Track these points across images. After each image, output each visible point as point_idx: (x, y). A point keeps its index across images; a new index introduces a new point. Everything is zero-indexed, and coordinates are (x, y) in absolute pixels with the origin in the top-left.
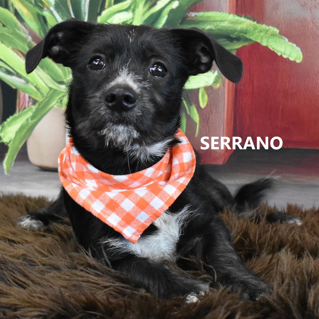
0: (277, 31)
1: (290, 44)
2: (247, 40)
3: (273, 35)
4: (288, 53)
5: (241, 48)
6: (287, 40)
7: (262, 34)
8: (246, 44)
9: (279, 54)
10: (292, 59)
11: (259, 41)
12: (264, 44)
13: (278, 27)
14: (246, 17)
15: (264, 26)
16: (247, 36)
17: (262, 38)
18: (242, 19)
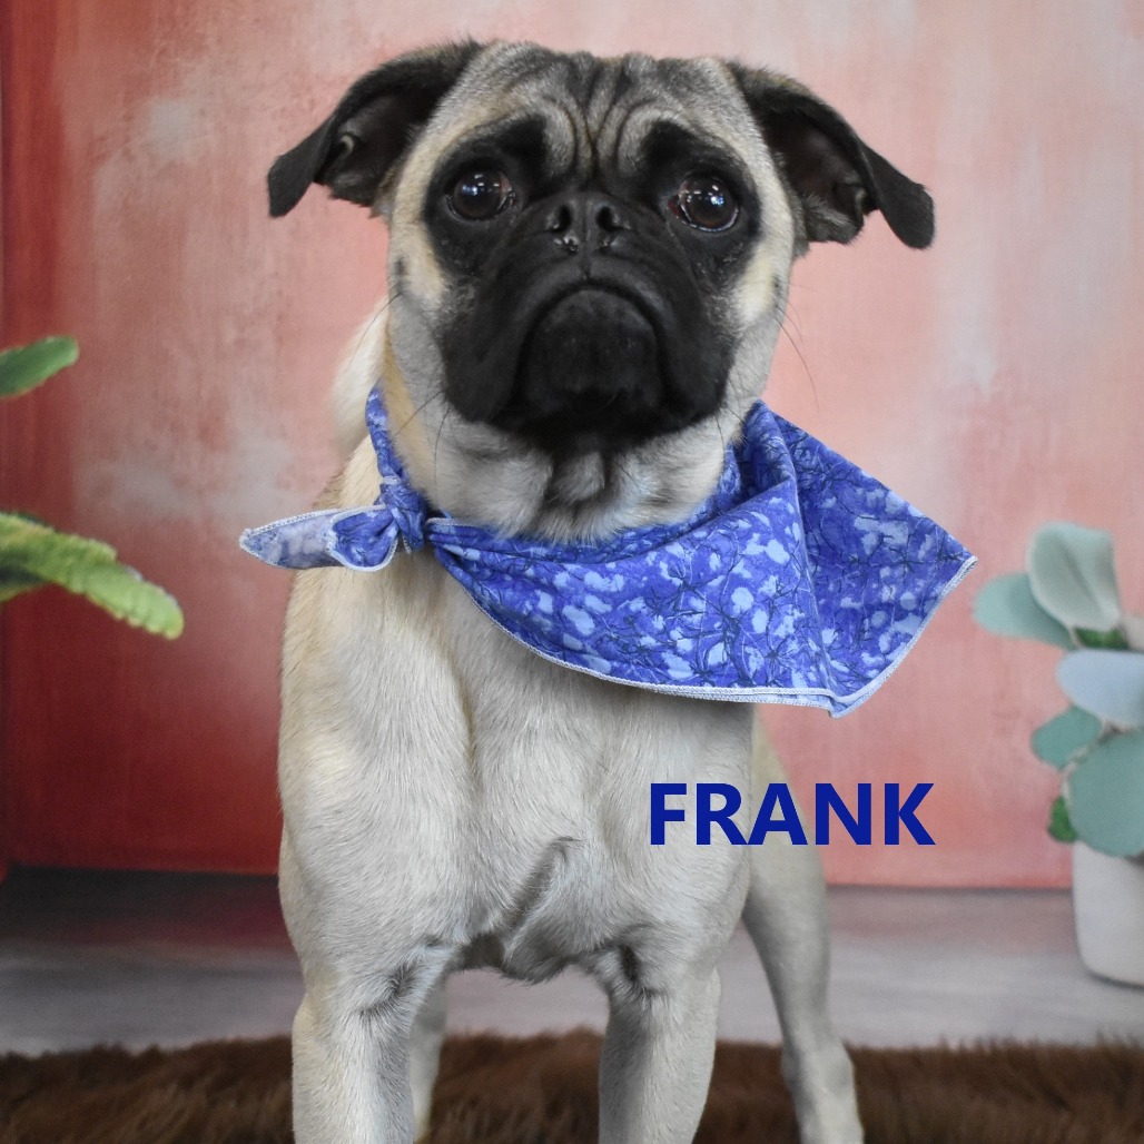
0: (108, 551)
1: (148, 587)
2: (26, 577)
3: (100, 563)
4: (142, 610)
5: (15, 600)
6: (138, 577)
7: (70, 561)
8: (27, 588)
9: (119, 615)
10: (153, 628)
11: (61, 579)
12: (76, 586)
13: (112, 541)
14: (23, 514)
15: (73, 541)
16: (30, 567)
17: (70, 572)
18: (14, 521)
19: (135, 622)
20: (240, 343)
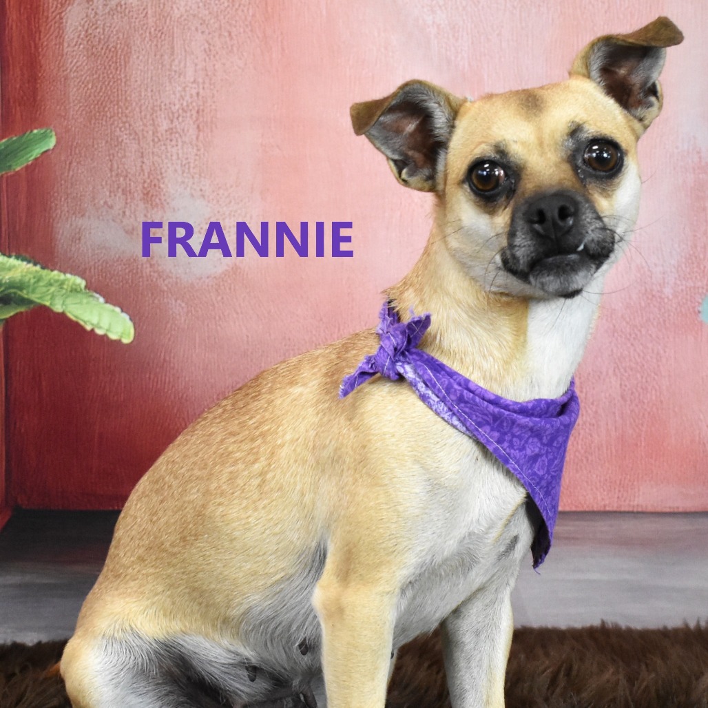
0: (81, 282)
1: (109, 306)
2: (23, 301)
3: (74, 290)
4: (105, 324)
6: (102, 300)
7: (53, 289)
8: (23, 309)
9: (88, 328)
10: (113, 336)
11: (47, 303)
12: (58, 308)
13: (82, 274)
14: (19, 257)
15: (56, 274)
16: (24, 294)
17: (53, 298)
18: (12, 261)
19: (99, 332)
20: (171, 131)
